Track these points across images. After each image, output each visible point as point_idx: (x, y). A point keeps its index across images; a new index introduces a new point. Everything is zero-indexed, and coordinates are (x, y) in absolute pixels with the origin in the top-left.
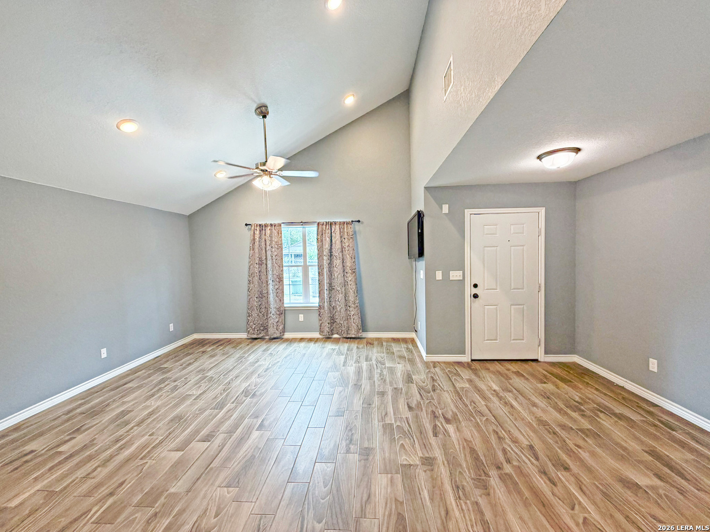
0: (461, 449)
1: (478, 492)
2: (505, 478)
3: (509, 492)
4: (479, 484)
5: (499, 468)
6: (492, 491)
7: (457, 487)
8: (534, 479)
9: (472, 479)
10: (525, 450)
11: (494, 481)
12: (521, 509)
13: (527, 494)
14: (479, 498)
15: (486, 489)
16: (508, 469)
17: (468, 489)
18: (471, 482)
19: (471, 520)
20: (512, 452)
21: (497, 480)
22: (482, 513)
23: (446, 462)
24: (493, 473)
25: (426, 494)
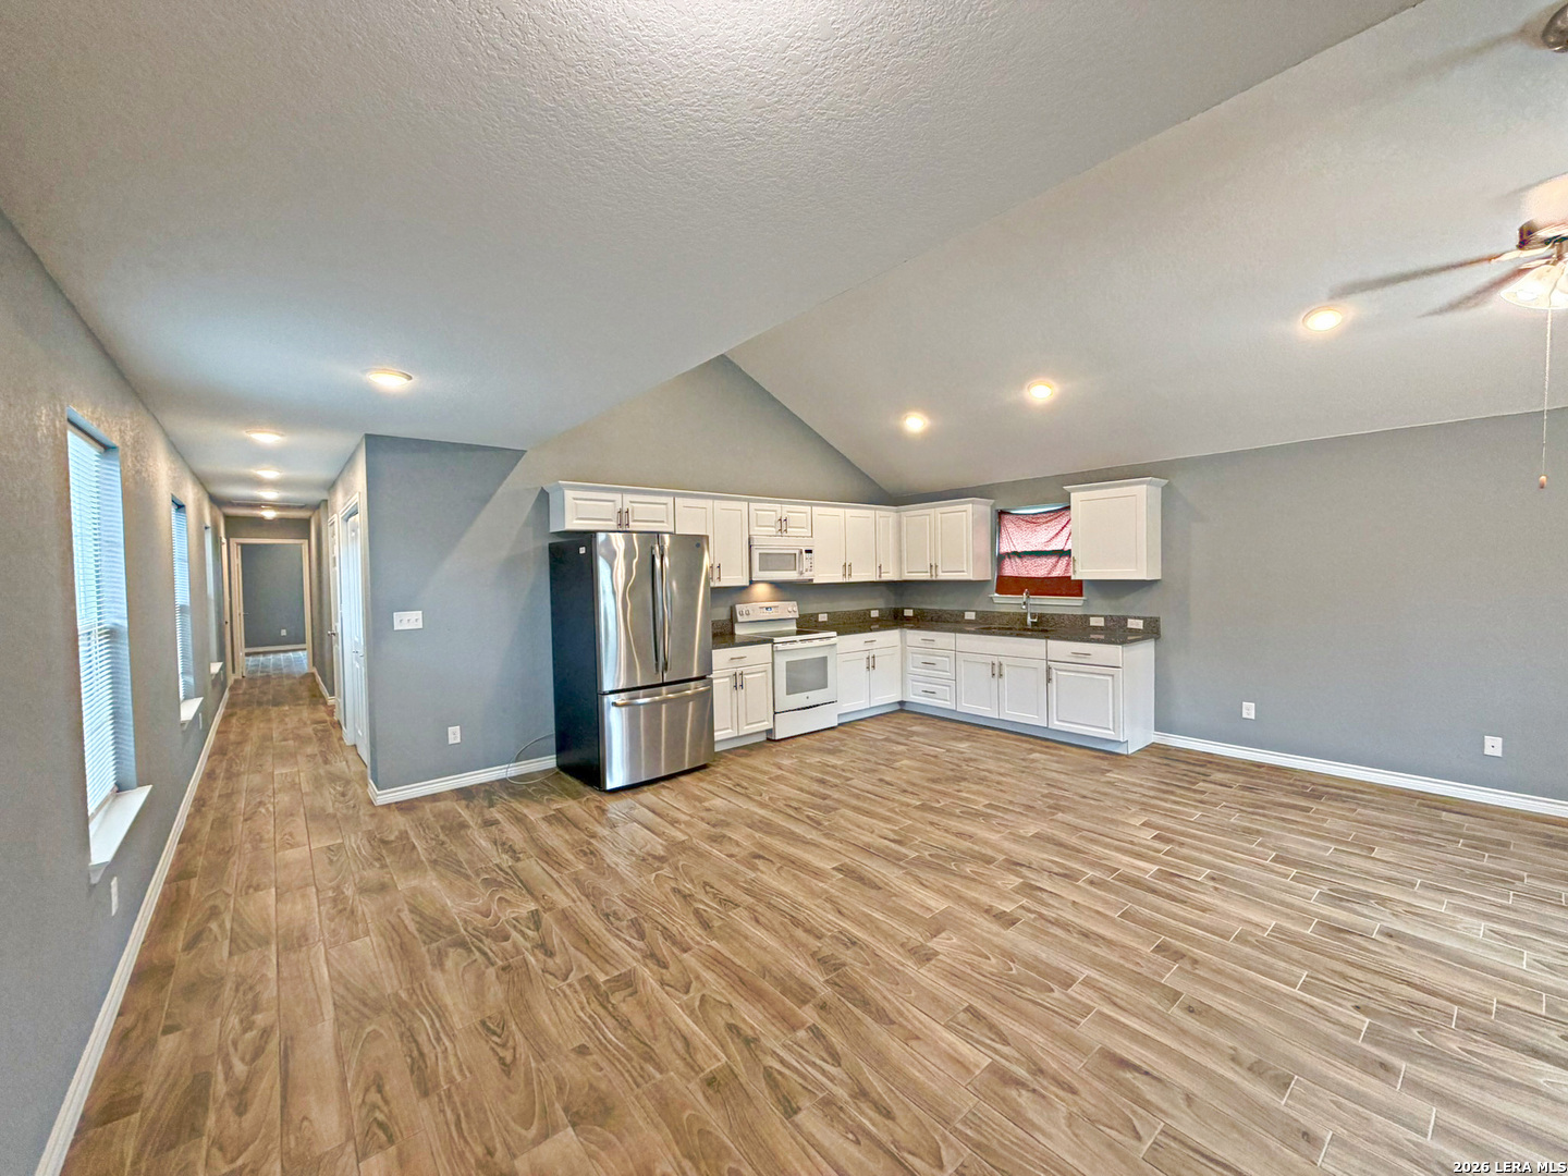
0: (902, 1008)
1: (826, 951)
2: (803, 994)
3: (790, 974)
4: (833, 962)
5: (823, 1007)
6: (811, 961)
7: (854, 943)
8: (761, 1017)
9: (844, 965)
10: (800, 1088)
11: (816, 978)
12: (768, 959)
13: (766, 985)
14: (820, 945)
15: (819, 960)
16: (809, 1014)
17: (841, 948)
18: (843, 958)
19: (813, 919)
20: (818, 1062)
21: (813, 983)
22: (807, 931)
23: (901, 968)
24: (825, 992)
25: (876, 915)
